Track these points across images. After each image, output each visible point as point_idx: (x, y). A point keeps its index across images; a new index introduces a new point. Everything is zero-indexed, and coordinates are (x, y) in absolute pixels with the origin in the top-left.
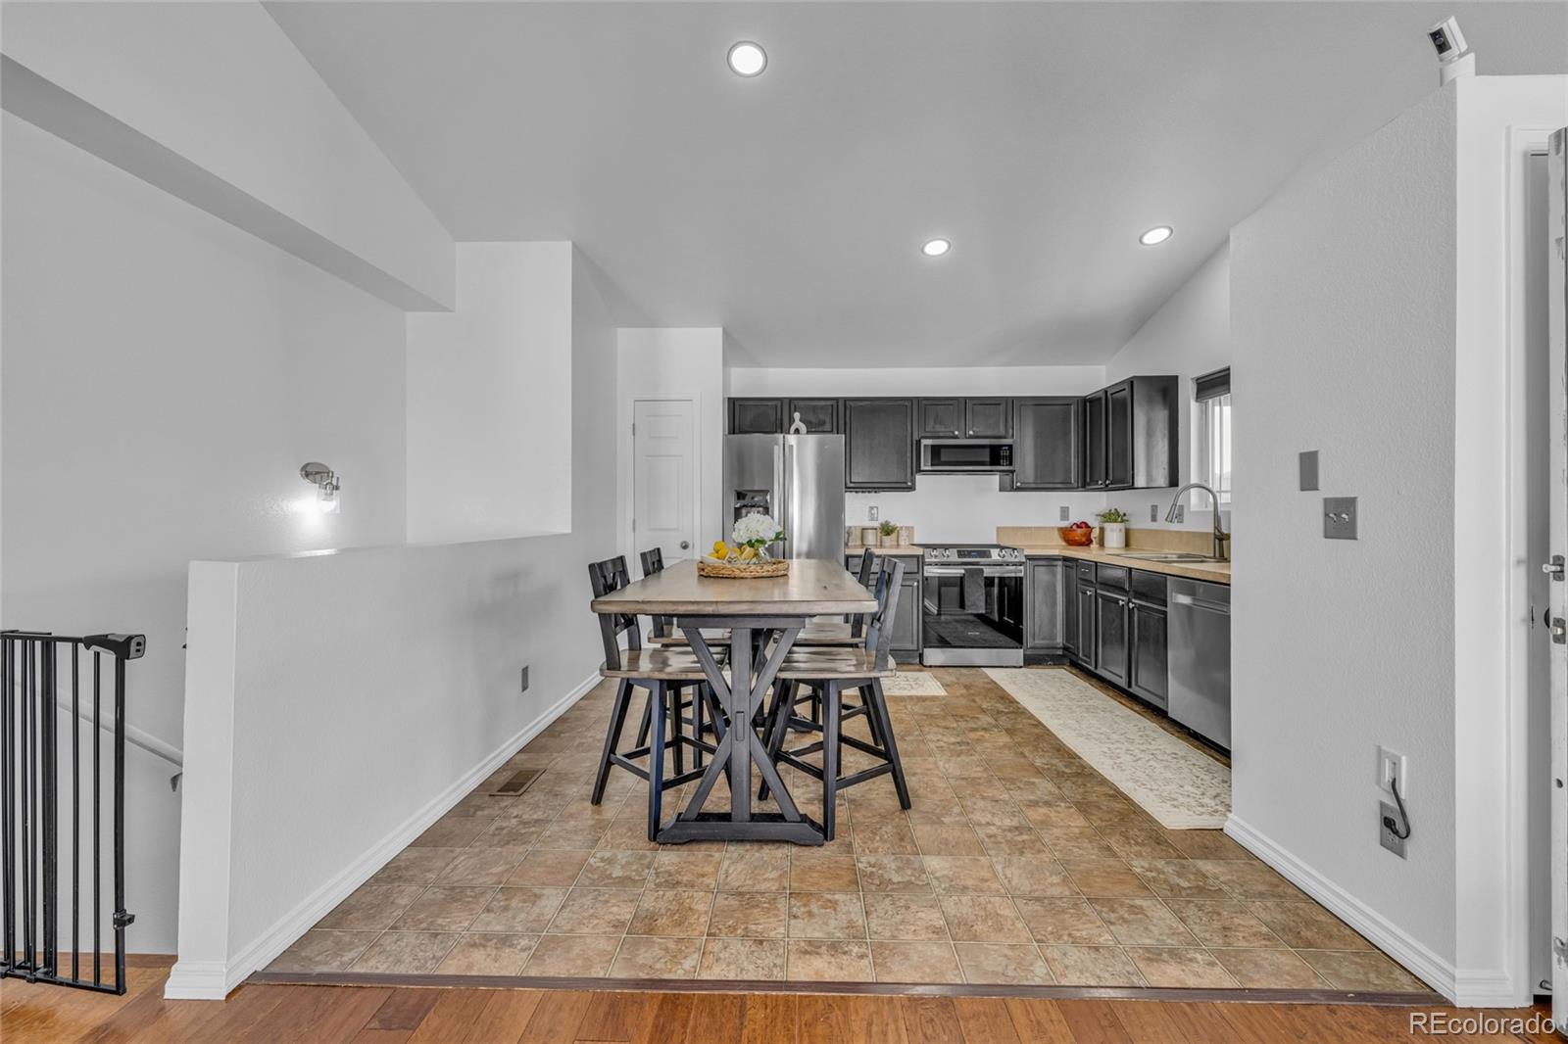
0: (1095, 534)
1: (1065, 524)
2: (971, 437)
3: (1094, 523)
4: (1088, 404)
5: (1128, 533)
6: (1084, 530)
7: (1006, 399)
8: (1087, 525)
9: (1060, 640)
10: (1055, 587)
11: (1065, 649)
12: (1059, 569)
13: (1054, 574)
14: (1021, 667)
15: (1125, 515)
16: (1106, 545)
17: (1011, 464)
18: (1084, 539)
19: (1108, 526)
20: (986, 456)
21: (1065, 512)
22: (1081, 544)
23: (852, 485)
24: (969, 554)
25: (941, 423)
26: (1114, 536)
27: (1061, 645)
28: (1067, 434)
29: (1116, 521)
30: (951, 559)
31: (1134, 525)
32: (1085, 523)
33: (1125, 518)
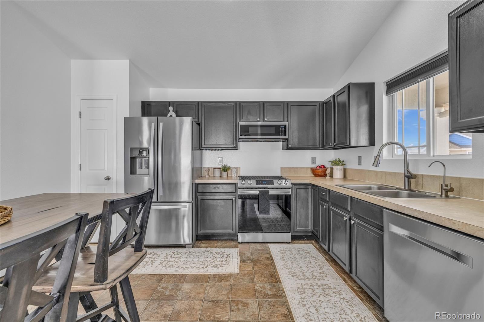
0: (328, 171)
1: (314, 166)
2: (266, 121)
3: (328, 165)
4: (325, 104)
5: (345, 170)
6: (323, 169)
7: (284, 102)
8: (324, 167)
9: (310, 228)
10: (308, 200)
11: (312, 232)
12: (310, 190)
13: (307, 193)
14: (290, 243)
15: (343, 161)
16: (334, 177)
17: (285, 135)
18: (323, 174)
19: (335, 167)
20: (273, 131)
21: (313, 160)
22: (321, 176)
23: (206, 146)
24: (262, 183)
25: (251, 115)
26: (338, 172)
27: (311, 230)
28: (314, 120)
29: (339, 165)
30: (252, 185)
31: (349, 166)
32: (323, 166)
33: (343, 163)
